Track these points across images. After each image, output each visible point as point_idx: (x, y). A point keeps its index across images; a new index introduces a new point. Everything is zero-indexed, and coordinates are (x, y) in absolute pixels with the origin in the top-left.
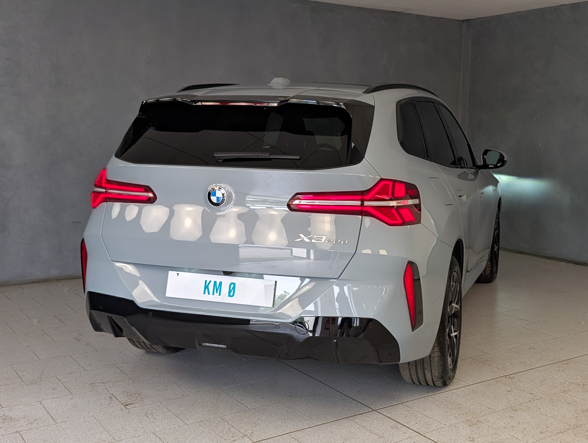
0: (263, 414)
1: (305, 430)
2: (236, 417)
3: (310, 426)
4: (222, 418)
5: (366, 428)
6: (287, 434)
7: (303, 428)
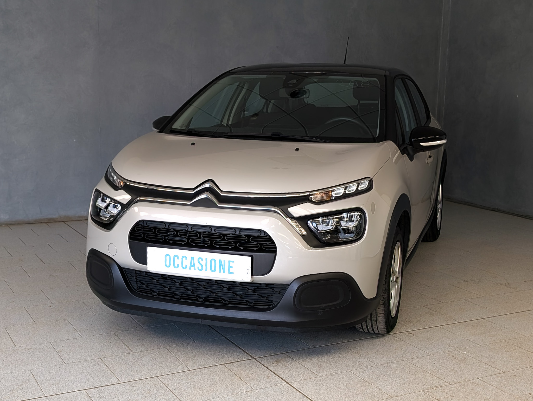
0: (143, 357)
1: (176, 374)
2: (115, 359)
3: (183, 371)
4: (101, 359)
5: (236, 375)
6: (157, 377)
7: (175, 372)
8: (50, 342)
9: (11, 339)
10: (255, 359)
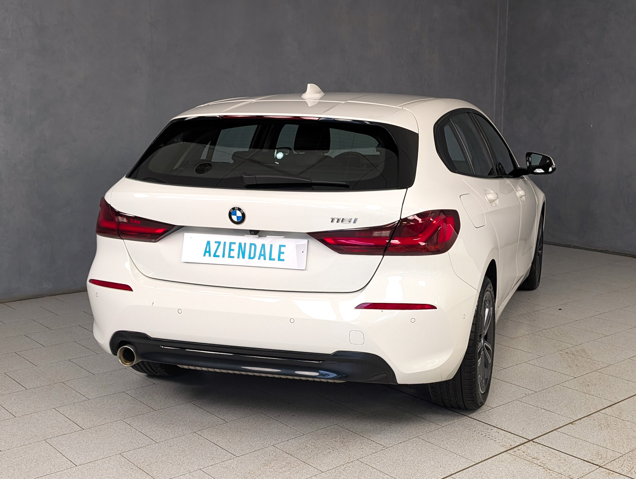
0: (405, 452)
4: (360, 461)
8: (273, 445)
9: (219, 446)
10: (532, 440)
